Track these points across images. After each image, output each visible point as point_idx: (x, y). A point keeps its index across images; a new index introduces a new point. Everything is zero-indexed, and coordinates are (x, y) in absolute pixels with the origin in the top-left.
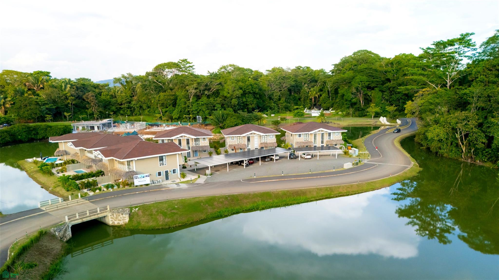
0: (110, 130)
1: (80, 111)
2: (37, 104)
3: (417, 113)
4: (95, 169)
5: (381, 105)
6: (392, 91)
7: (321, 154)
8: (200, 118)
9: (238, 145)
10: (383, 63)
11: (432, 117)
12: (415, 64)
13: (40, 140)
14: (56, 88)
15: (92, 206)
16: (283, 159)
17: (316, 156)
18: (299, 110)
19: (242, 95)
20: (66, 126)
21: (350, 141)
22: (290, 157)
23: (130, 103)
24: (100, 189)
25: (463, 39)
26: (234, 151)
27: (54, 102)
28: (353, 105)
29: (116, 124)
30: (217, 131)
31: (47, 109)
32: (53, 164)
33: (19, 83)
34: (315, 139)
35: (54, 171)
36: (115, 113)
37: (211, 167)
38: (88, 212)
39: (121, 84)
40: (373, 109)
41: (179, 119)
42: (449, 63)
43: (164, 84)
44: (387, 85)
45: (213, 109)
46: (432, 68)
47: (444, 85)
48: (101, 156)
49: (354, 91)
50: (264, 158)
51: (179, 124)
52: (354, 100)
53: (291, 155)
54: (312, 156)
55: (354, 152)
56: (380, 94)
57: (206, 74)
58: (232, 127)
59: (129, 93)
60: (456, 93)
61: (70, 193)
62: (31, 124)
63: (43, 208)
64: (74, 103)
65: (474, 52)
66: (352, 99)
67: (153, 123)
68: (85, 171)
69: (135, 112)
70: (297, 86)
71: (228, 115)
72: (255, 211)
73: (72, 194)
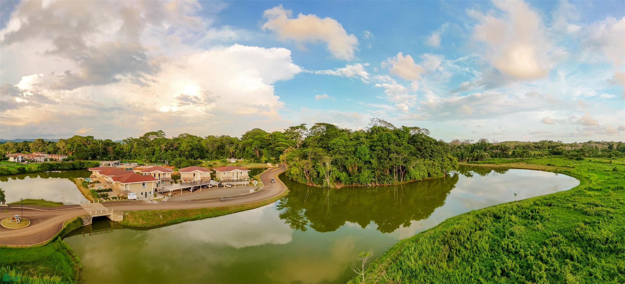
0: (118, 167)
1: (104, 155)
2: (86, 151)
3: (285, 161)
4: (108, 187)
5: (268, 157)
6: (273, 149)
7: (237, 184)
8: (167, 162)
9: (188, 178)
10: (267, 135)
11: (292, 163)
12: (282, 137)
13: (85, 169)
14: (95, 144)
15: (104, 208)
16: (215, 187)
17: (234, 185)
18: (224, 159)
19: (191, 150)
20: (97, 163)
21: (252, 176)
22: (219, 186)
23: (130, 152)
24: (109, 199)
25: (302, 126)
26: (185, 182)
27: (93, 150)
28: (253, 156)
29: (122, 163)
30: (176, 169)
31: (90, 154)
32: (89, 182)
33: (80, 141)
34: (233, 175)
35: (89, 186)
36: (122, 157)
37: (172, 192)
38: (101, 211)
39: (127, 142)
40: (264, 159)
41: (155, 162)
42: (297, 137)
43: (149, 143)
44: (270, 146)
45: (175, 157)
46: (290, 139)
47: (296, 147)
48: (112, 180)
49: (254, 149)
50: (203, 187)
51: (155, 165)
52: (254, 154)
53: (219, 185)
54: (232, 186)
55: (255, 183)
56: (267, 151)
57: (171, 138)
58: (185, 167)
59: (130, 147)
60: (302, 151)
61: (94, 199)
62: (82, 161)
63: (81, 205)
64: (102, 151)
65: (307, 132)
66: (253, 153)
67: (141, 163)
68: (103, 188)
69: (132, 158)
70: (223, 146)
71: (183, 160)
72: (197, 220)
73: (95, 200)
